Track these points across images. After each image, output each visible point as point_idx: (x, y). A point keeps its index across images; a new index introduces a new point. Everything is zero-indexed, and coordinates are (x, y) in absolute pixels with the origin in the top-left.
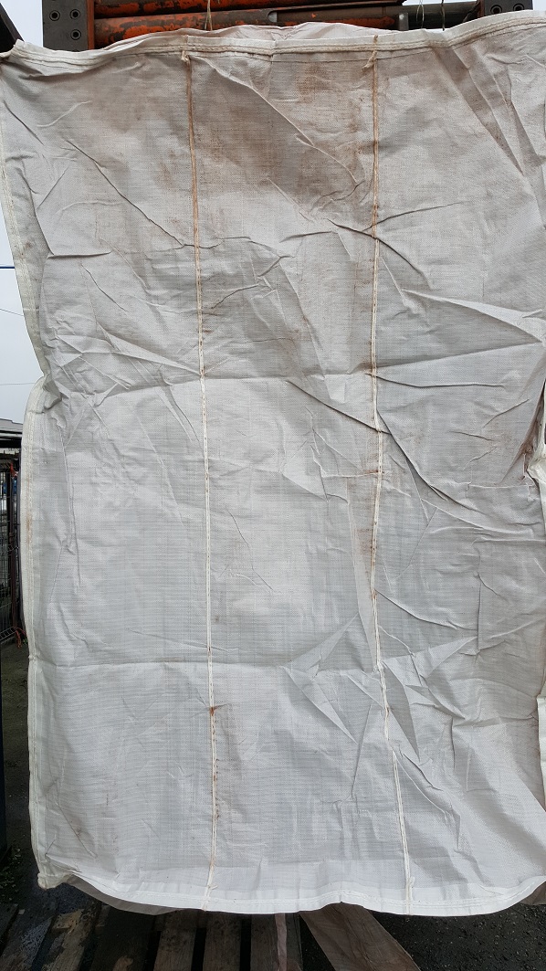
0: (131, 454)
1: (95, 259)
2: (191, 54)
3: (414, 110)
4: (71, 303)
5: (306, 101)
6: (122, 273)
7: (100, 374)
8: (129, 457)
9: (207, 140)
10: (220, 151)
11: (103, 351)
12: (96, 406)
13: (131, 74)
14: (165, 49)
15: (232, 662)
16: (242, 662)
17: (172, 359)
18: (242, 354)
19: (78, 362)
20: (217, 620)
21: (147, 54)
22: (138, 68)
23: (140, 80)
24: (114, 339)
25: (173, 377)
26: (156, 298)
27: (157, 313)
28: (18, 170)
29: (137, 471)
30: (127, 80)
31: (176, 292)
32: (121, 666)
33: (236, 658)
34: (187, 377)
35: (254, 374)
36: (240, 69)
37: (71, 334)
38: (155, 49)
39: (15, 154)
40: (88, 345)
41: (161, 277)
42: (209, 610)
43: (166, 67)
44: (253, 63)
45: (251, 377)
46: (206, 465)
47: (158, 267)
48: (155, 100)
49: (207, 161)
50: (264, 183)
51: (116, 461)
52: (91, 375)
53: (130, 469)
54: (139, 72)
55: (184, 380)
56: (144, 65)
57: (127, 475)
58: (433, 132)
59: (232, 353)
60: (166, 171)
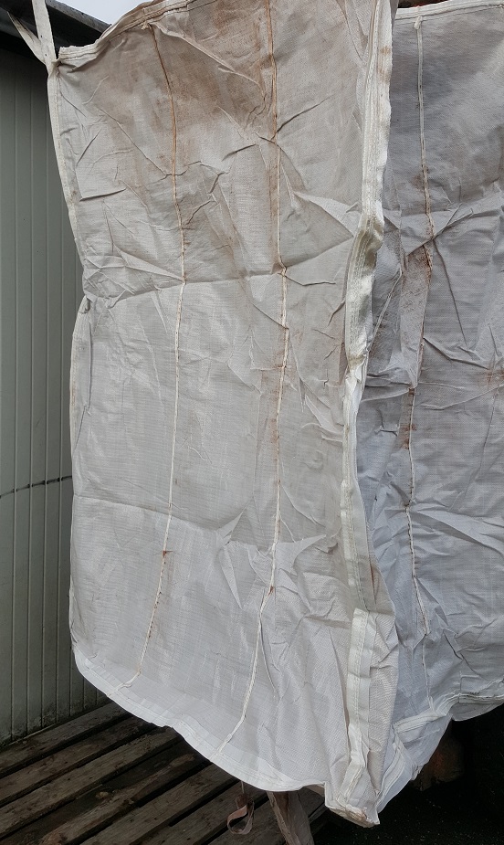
0: (131, 344)
1: (114, 196)
2: (149, 21)
3: (294, 16)
4: (96, 231)
5: (223, 34)
6: (134, 203)
7: (114, 284)
8: (129, 347)
9: (177, 85)
10: (186, 92)
11: (117, 265)
12: (110, 307)
13: (121, 49)
14: (134, 24)
15: (184, 519)
16: (191, 521)
17: (163, 268)
18: (211, 260)
19: (98, 275)
20: (176, 482)
21: (126, 31)
22: (124, 43)
23: (128, 52)
24: (125, 255)
25: (160, 283)
26: (154, 220)
27: (154, 232)
28: (67, 139)
29: (135, 358)
30: (120, 54)
31: (166, 214)
32: (115, 504)
33: (187, 516)
34: (171, 283)
35: (219, 277)
36: (173, 24)
37: (94, 254)
38: (129, 26)
39: (66, 129)
40: (106, 262)
41: (157, 203)
42: (172, 473)
43: (140, 36)
44: (179, 16)
45: (218, 280)
46: (177, 355)
47: (155, 195)
48: (141, 63)
49: (180, 102)
50: (216, 111)
51: (121, 349)
52: (108, 284)
53: (129, 356)
54: (126, 46)
55: (169, 285)
56: (127, 40)
57: (127, 360)
58: (310, 33)
59: (205, 260)
60: (157, 117)
